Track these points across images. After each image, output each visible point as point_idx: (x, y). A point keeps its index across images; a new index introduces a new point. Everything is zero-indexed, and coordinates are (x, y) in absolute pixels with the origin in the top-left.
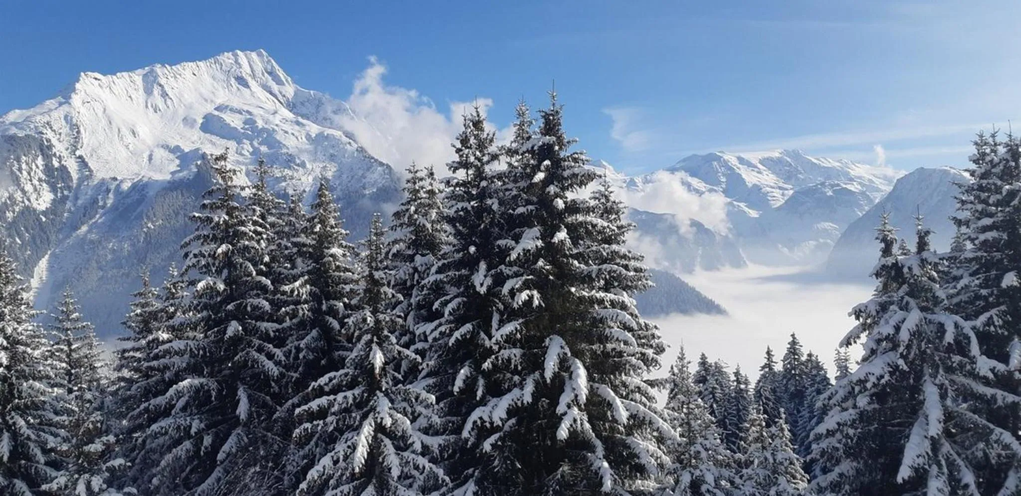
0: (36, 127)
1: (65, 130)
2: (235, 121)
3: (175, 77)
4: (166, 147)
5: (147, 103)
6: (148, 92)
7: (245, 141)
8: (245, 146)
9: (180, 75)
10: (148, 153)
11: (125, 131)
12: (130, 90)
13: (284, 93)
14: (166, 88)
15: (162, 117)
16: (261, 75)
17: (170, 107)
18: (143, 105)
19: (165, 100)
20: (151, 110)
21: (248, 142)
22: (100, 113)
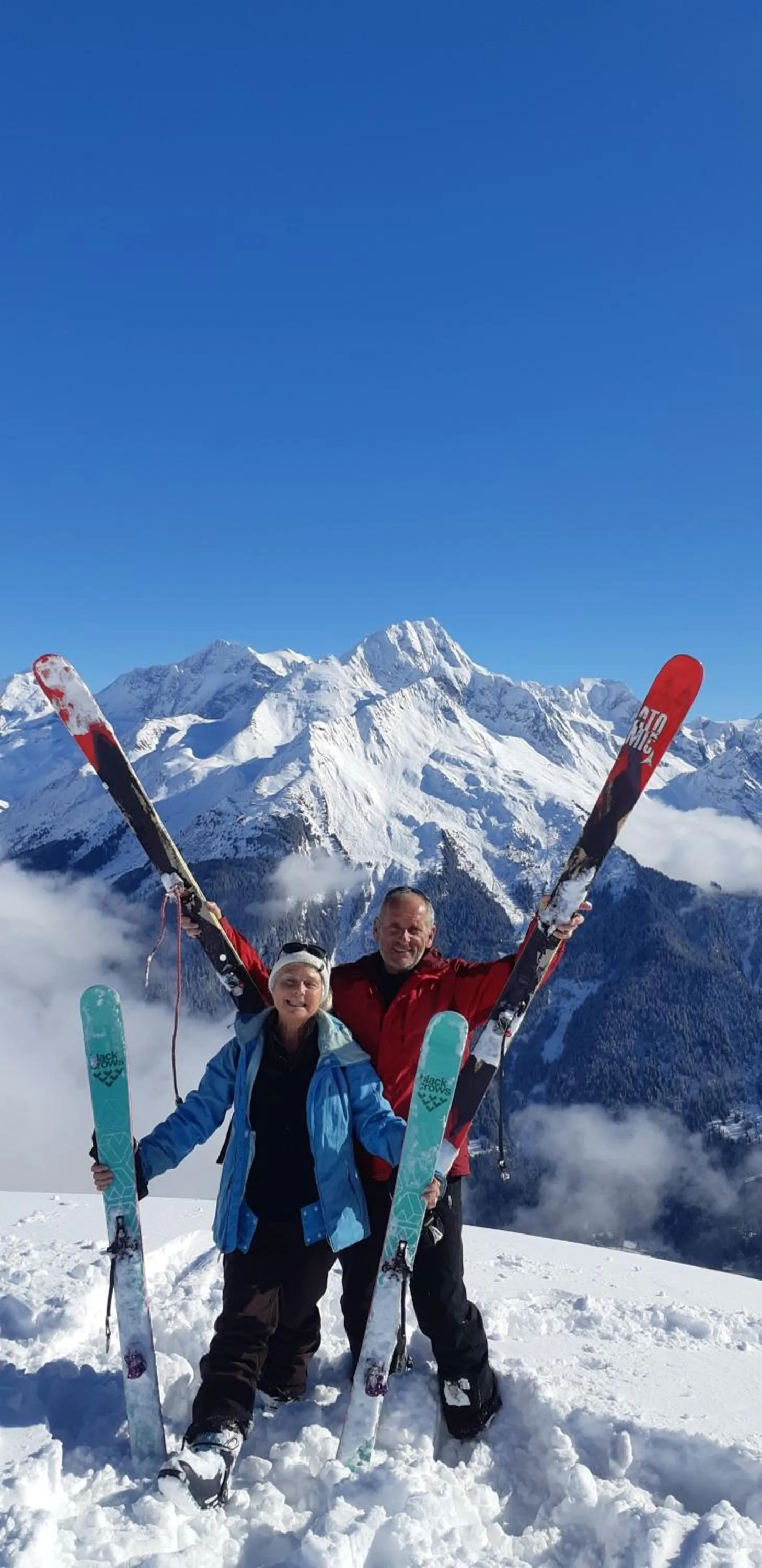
0: (294, 804)
1: (315, 804)
2: (455, 777)
3: (386, 715)
4: (400, 817)
5: (366, 752)
6: (365, 738)
7: (473, 809)
8: (475, 816)
9: (390, 711)
10: (385, 826)
11: (361, 799)
12: (349, 737)
13: (460, 677)
14: (382, 733)
15: (382, 769)
16: (432, 654)
17: (388, 756)
18: (363, 755)
19: (382, 748)
20: (371, 760)
21: (476, 810)
22: (334, 774)
